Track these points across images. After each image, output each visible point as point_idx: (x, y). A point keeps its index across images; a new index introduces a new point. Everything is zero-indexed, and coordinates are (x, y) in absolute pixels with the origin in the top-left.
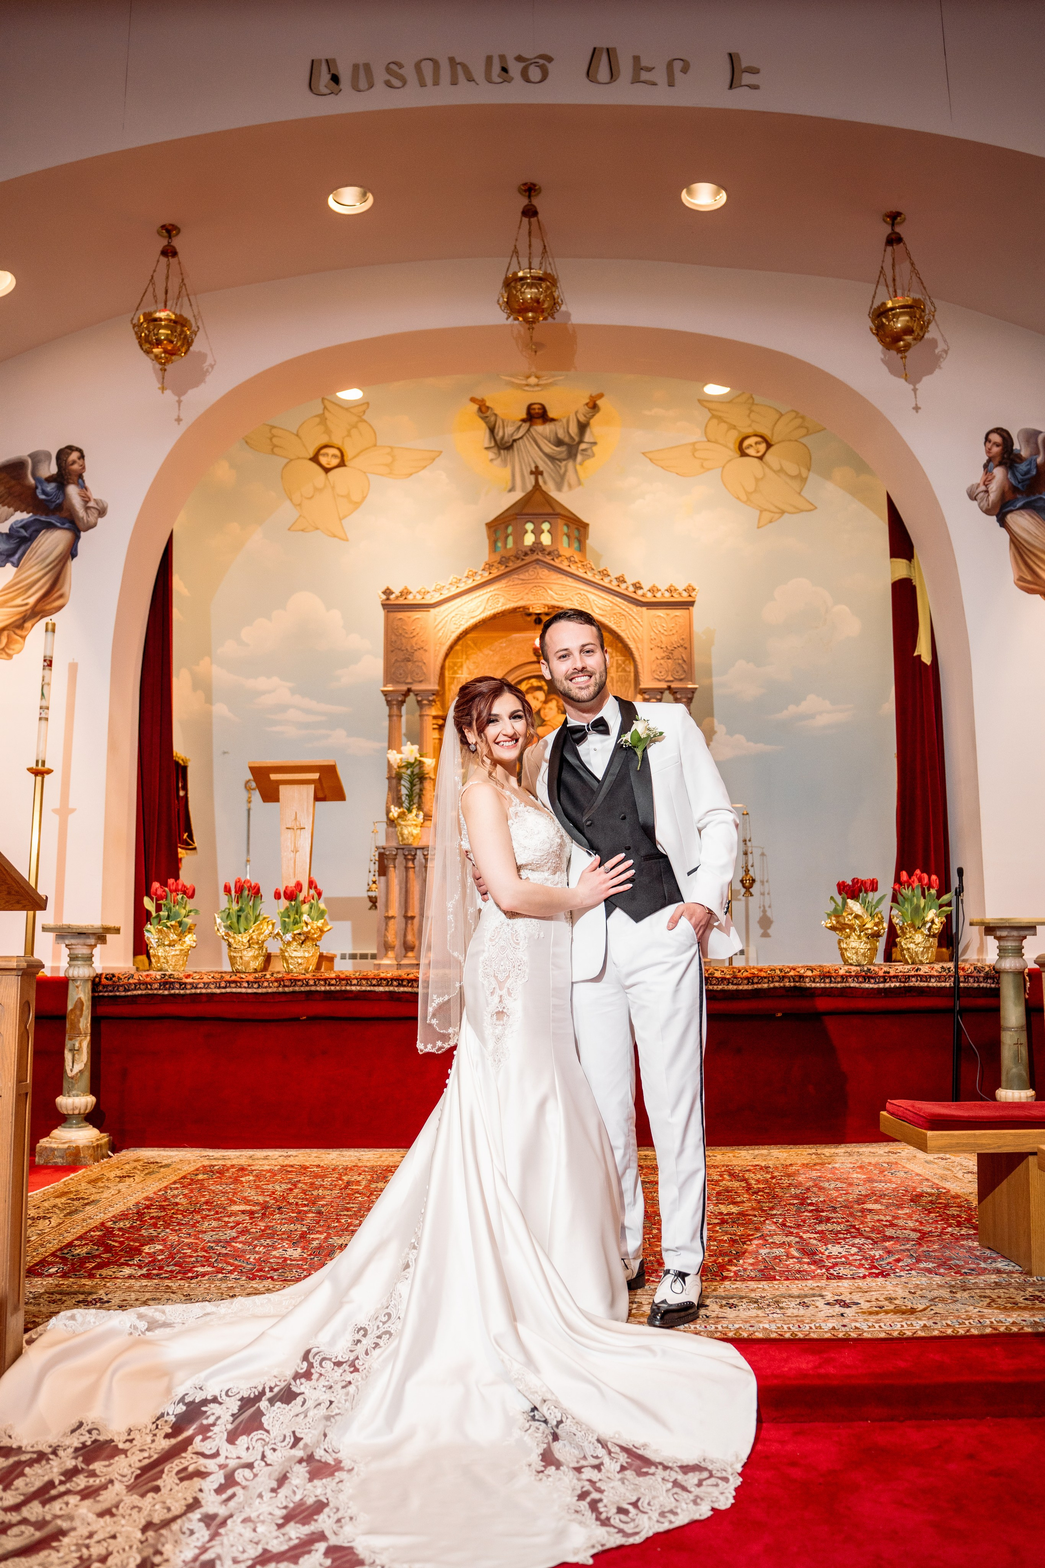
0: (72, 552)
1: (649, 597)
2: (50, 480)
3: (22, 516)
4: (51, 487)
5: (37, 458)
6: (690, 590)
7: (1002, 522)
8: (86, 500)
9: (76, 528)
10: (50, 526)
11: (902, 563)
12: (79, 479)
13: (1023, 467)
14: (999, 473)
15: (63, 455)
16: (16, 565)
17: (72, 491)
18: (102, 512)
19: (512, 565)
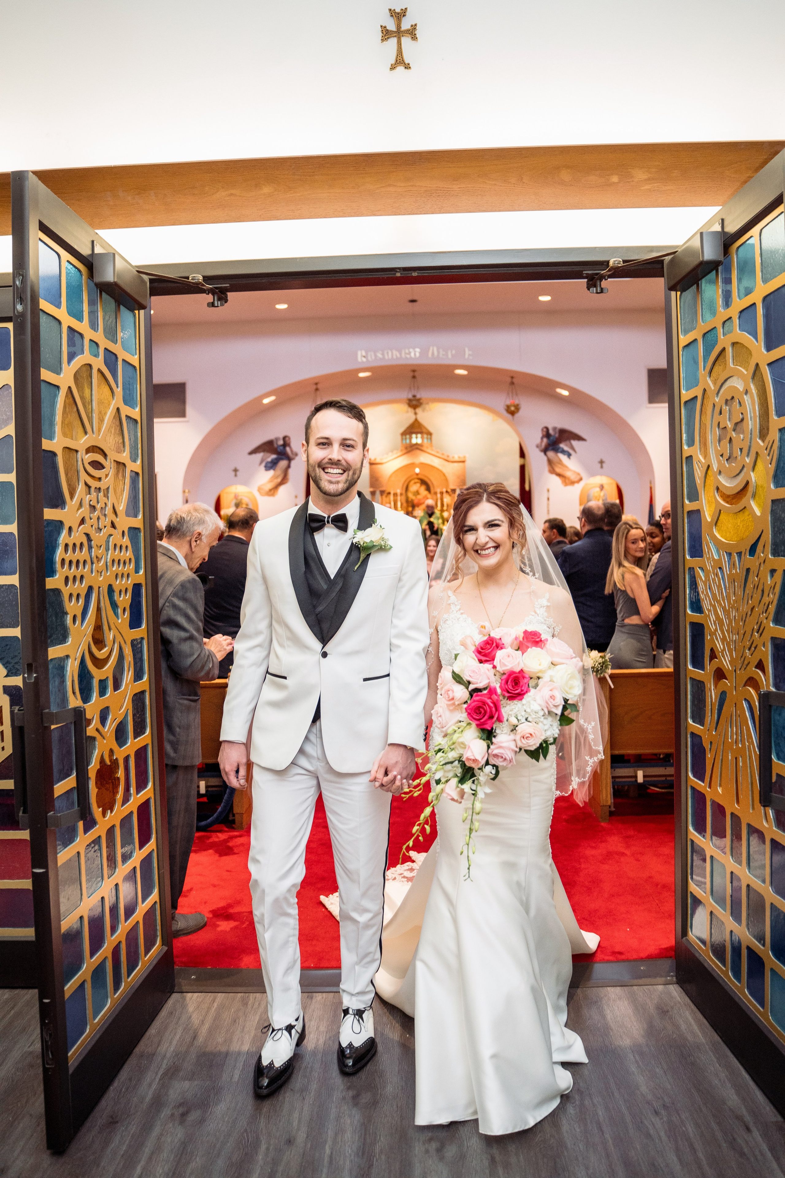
0: (289, 466)
1: (452, 460)
2: (281, 446)
3: (274, 456)
4: (282, 448)
5: (277, 439)
6: (465, 457)
7: (545, 454)
8: (292, 451)
9: (289, 459)
10: (282, 459)
11: (522, 460)
12: (289, 445)
13: (552, 438)
14: (545, 440)
15: (284, 438)
16: (274, 470)
17: (288, 449)
18: (296, 455)
19: (409, 449)
